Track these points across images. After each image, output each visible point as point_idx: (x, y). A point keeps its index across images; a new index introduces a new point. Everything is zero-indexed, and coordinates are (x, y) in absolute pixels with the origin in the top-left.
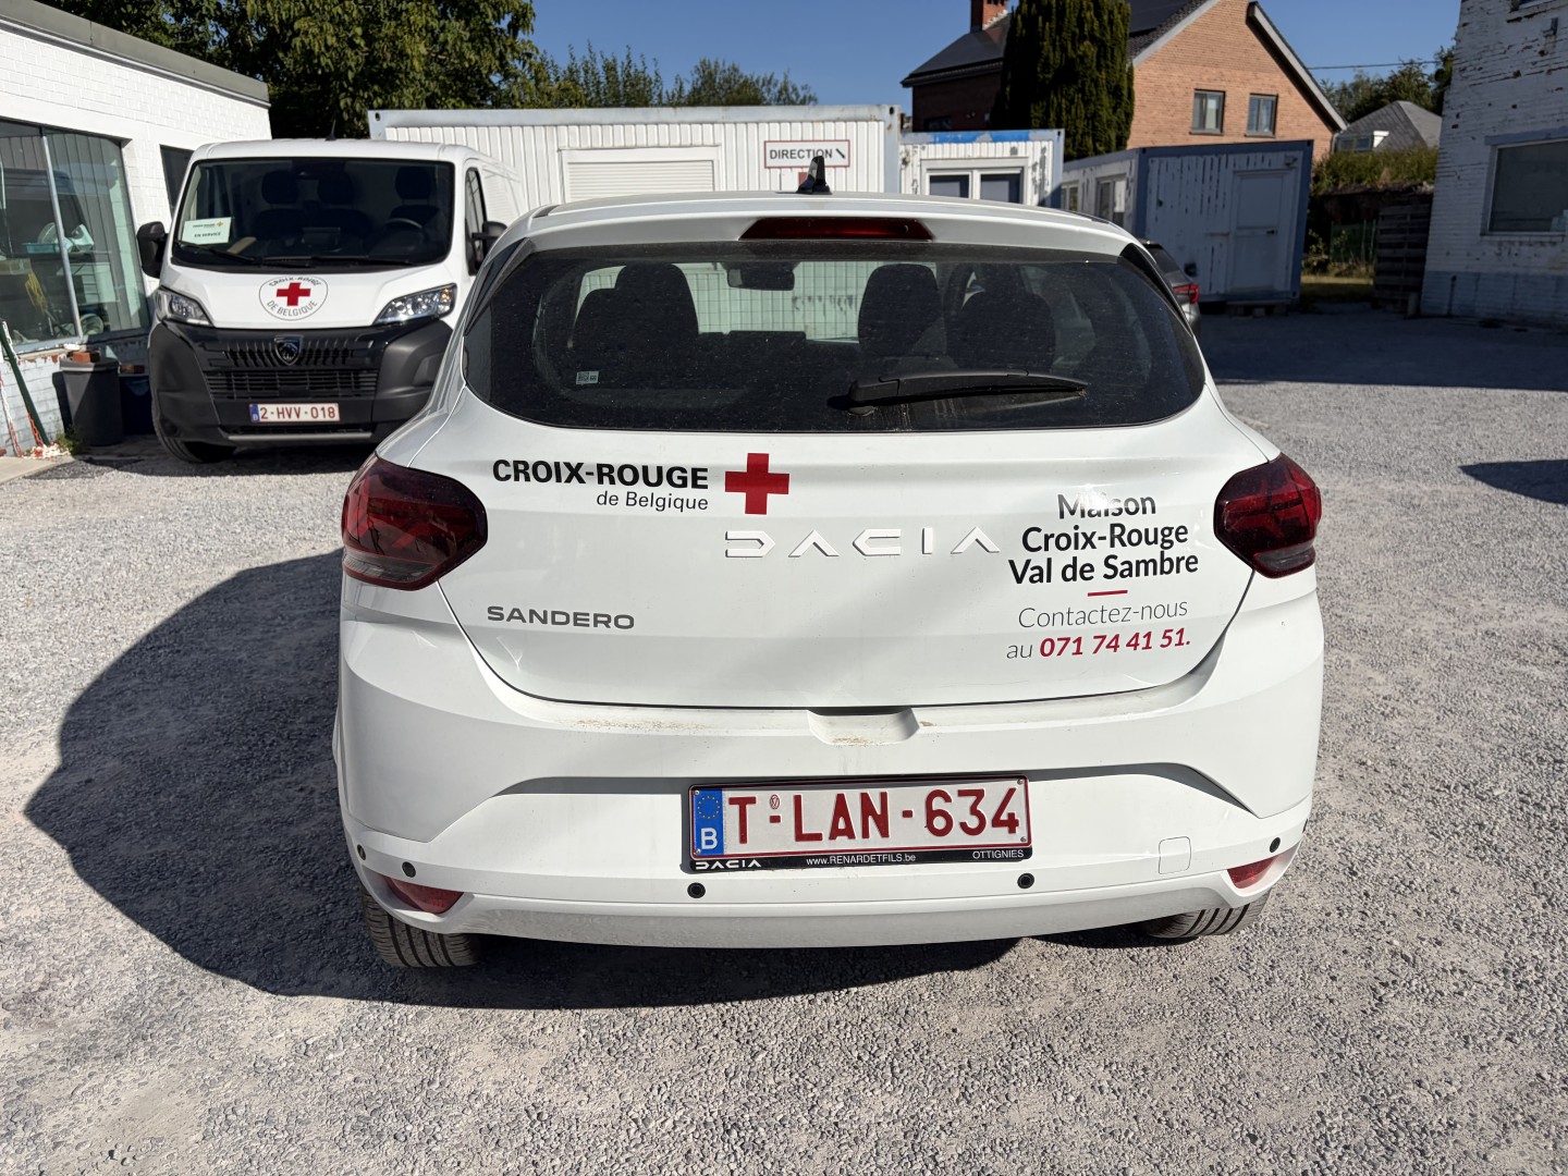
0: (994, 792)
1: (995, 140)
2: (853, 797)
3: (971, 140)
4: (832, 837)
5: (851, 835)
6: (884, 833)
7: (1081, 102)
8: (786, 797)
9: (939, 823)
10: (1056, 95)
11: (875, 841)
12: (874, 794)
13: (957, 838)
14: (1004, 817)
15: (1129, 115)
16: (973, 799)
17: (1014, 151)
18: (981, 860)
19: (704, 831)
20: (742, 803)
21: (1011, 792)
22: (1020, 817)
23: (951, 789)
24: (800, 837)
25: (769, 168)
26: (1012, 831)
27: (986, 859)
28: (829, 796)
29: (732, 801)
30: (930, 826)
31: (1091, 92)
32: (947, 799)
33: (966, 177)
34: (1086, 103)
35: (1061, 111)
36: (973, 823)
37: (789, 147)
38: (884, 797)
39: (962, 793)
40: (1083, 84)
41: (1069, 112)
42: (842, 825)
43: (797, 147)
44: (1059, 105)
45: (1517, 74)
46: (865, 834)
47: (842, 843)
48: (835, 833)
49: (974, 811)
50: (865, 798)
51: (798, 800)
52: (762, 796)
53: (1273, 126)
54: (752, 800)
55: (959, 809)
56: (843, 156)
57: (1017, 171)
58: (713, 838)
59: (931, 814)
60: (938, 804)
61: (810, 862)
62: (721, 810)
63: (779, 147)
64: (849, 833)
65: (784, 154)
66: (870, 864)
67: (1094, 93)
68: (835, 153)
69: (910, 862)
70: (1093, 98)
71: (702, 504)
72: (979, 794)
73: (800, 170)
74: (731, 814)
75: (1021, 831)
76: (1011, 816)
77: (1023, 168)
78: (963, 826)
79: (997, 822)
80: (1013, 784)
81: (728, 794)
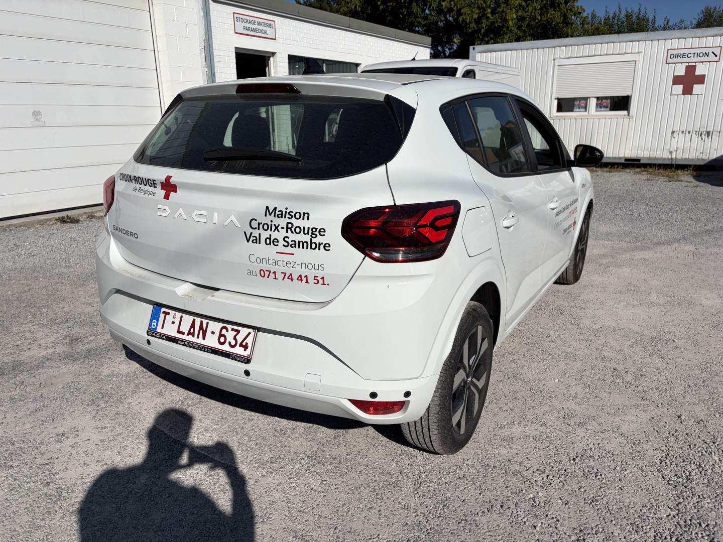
0: (244, 331)
2: (198, 321)
6: (204, 338)
8: (179, 315)
9: (222, 339)
11: (200, 341)
12: (205, 322)
13: (226, 348)
14: (244, 344)
16: (236, 333)
18: (232, 359)
19: (154, 321)
20: (166, 313)
21: (249, 334)
22: (250, 345)
23: (230, 327)
24: (179, 332)
25: (668, 64)
26: (245, 350)
27: (234, 359)
28: (191, 318)
29: (164, 312)
30: (219, 340)
32: (227, 331)
36: (233, 343)
37: (682, 52)
38: (208, 323)
39: (233, 330)
42: (192, 331)
43: (687, 51)
46: (198, 337)
47: (190, 338)
48: (189, 333)
49: (235, 338)
50: (202, 322)
51: (182, 317)
52: (172, 312)
54: (168, 313)
55: (230, 335)
56: (716, 56)
58: (155, 324)
59: (221, 335)
60: (224, 332)
61: (179, 342)
62: (160, 315)
63: (676, 52)
64: (193, 335)
65: (679, 56)
66: (196, 349)
68: (711, 55)
69: (209, 352)
71: (154, 194)
72: (238, 332)
73: (687, 64)
74: (162, 316)
75: (249, 350)
76: (247, 344)
78: (230, 343)
79: (241, 345)
80: (251, 331)
81: (163, 309)
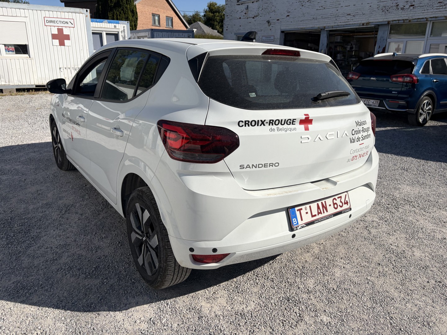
0: (343, 196)
1: (109, 23)
3: (102, 22)
4: (318, 215)
5: (321, 214)
6: (327, 211)
7: (123, 13)
8: (308, 206)
9: (336, 206)
10: (115, 10)
11: (326, 214)
12: (323, 201)
13: (339, 209)
14: (346, 202)
15: (137, 19)
17: (115, 27)
18: (343, 213)
19: (293, 220)
20: (300, 210)
21: (346, 195)
22: (348, 201)
23: (336, 197)
24: (313, 216)
25: (46, 26)
26: (347, 205)
28: (316, 204)
29: (298, 210)
30: (334, 207)
31: (125, 11)
32: (336, 200)
33: (102, 33)
34: (125, 14)
35: (118, 16)
36: (341, 205)
37: (53, 19)
38: (325, 202)
39: (338, 198)
40: (123, 8)
41: (120, 16)
42: (319, 211)
43: (56, 20)
44: (117, 13)
45: (240, 18)
46: (324, 213)
47: (320, 216)
48: (319, 213)
49: (341, 202)
50: (322, 203)
51: (310, 207)
52: (303, 207)
53: (172, 26)
55: (338, 202)
56: (72, 24)
57: (117, 33)
58: (296, 221)
59: (334, 204)
61: (315, 222)
62: (296, 213)
63: (49, 19)
64: (321, 213)
65: (51, 22)
66: (326, 219)
67: (127, 11)
68: (69, 23)
69: (332, 217)
70: (127, 13)
71: (295, 129)
72: (341, 197)
73: (58, 27)
74: (298, 213)
75: (349, 204)
76: (347, 201)
77: (118, 32)
79: (345, 203)
80: (346, 193)
81: (296, 209)
